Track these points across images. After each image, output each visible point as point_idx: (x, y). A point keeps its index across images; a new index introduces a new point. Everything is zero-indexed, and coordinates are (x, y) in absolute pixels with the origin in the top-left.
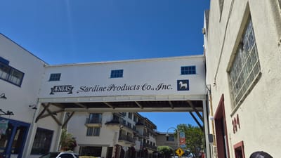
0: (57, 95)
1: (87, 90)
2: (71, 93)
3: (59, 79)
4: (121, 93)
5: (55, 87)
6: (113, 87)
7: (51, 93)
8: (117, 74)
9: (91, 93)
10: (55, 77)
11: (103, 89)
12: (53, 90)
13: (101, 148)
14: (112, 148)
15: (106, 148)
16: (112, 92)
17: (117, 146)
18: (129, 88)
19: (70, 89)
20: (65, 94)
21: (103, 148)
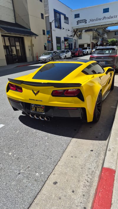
0: (80, 24)
1: (93, 20)
2: (86, 23)
3: (79, 17)
4: (108, 20)
5: (78, 21)
6: (104, 18)
7: (77, 24)
8: (106, 10)
9: (95, 22)
10: (77, 16)
11: (100, 19)
12: (78, 22)
13: (84, 45)
14: (90, 44)
15: (87, 45)
16: (104, 20)
17: (92, 43)
18: (112, 17)
19: (85, 21)
20: (84, 24)
21: (85, 45)
